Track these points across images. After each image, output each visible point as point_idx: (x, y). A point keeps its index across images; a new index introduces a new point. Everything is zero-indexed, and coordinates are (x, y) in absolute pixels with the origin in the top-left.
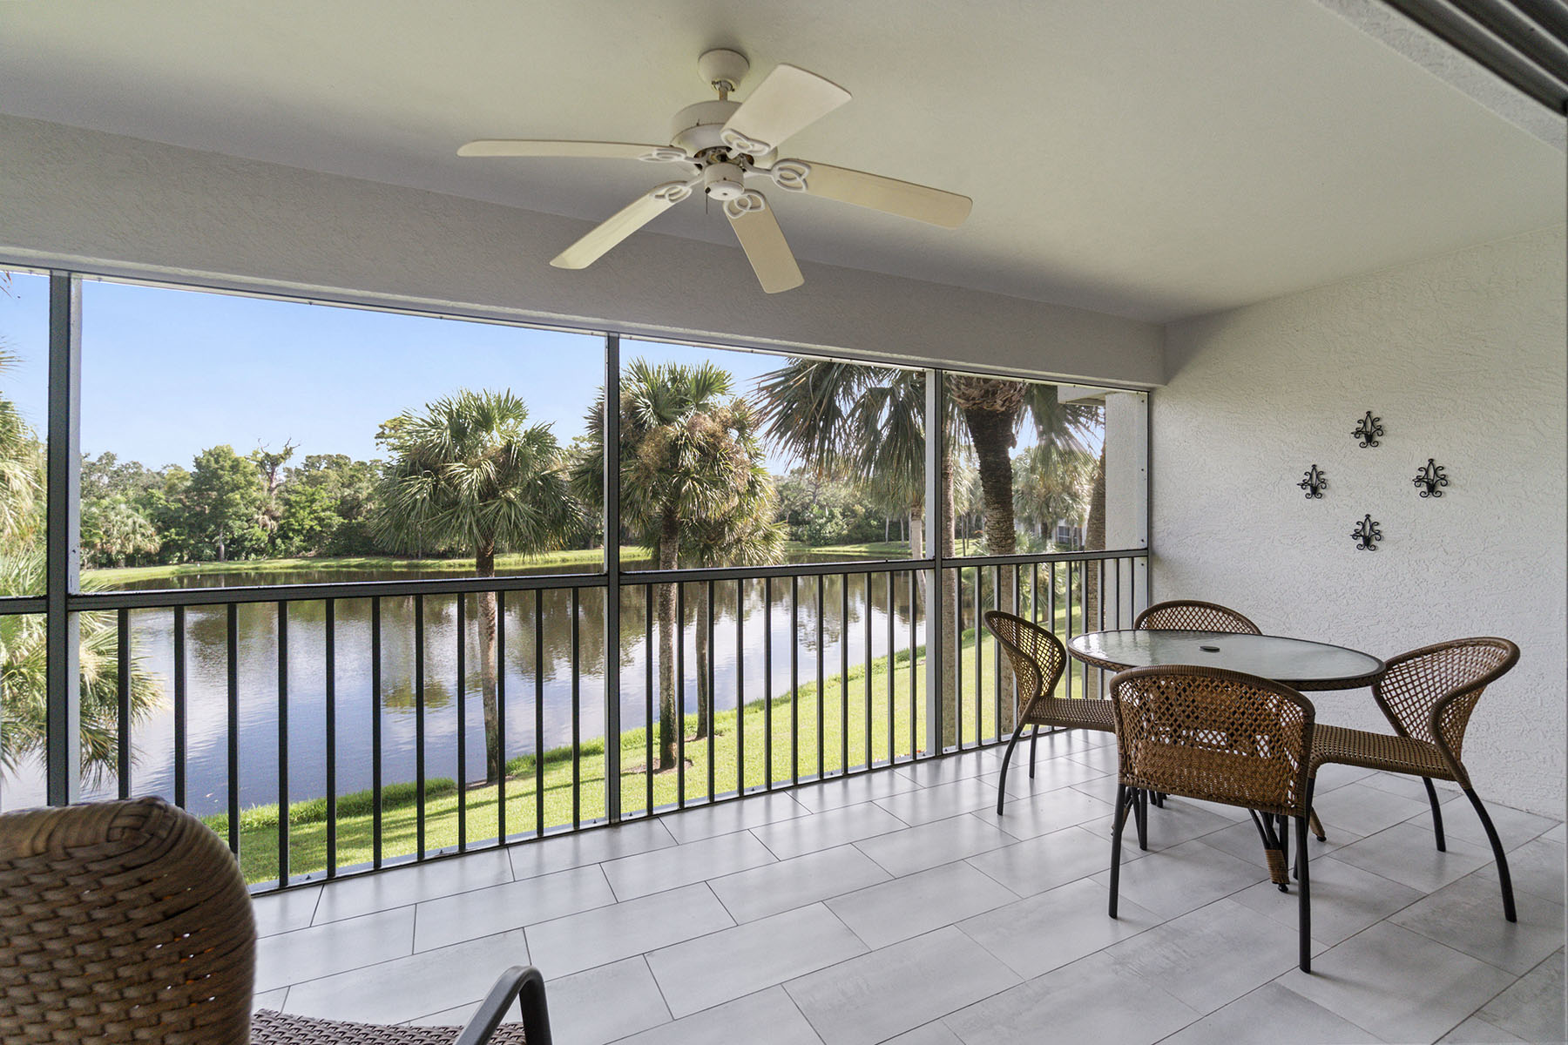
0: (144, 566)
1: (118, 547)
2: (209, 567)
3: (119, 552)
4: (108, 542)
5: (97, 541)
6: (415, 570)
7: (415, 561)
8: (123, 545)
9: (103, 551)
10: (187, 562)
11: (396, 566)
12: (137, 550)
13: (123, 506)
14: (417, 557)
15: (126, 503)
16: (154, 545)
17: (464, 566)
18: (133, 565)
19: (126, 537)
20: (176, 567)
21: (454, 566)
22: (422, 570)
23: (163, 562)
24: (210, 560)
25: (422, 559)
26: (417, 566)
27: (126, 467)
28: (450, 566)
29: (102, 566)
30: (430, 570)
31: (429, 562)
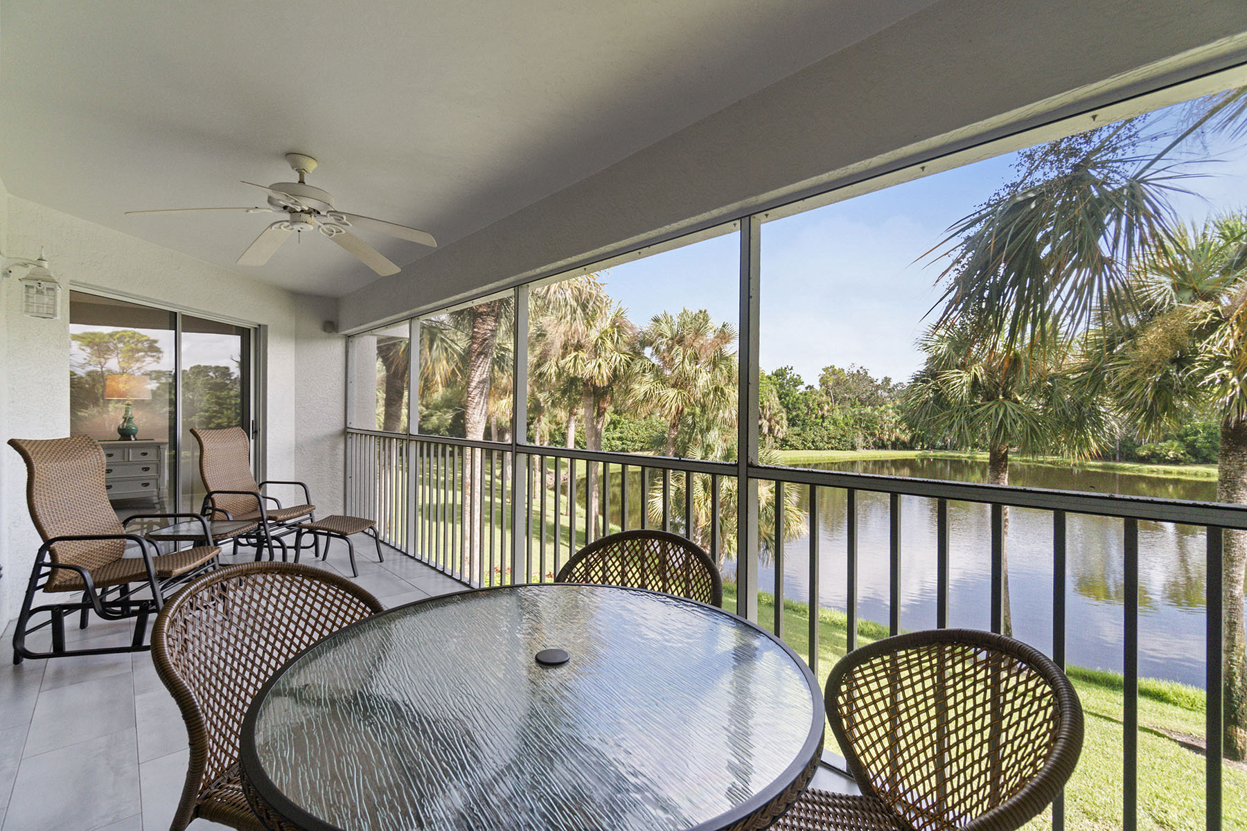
0: (900, 449)
1: (887, 437)
2: (940, 454)
3: (888, 440)
4: (882, 433)
5: (877, 432)
6: (1112, 472)
7: (1111, 464)
8: (889, 436)
9: (880, 439)
10: (927, 449)
11: (1090, 466)
12: (897, 439)
13: (891, 411)
14: (1114, 460)
15: (892, 409)
16: (906, 437)
17: (1170, 473)
18: (895, 449)
19: (891, 431)
20: (920, 452)
21: (1158, 472)
22: (1118, 472)
23: (912, 449)
24: (941, 449)
25: (1120, 461)
26: (1112, 468)
27: (896, 386)
28: (1153, 471)
29: (879, 448)
30: (1127, 473)
31: (1127, 465)
